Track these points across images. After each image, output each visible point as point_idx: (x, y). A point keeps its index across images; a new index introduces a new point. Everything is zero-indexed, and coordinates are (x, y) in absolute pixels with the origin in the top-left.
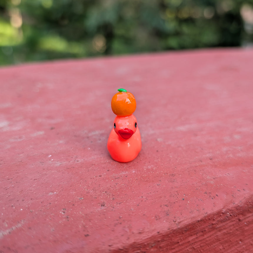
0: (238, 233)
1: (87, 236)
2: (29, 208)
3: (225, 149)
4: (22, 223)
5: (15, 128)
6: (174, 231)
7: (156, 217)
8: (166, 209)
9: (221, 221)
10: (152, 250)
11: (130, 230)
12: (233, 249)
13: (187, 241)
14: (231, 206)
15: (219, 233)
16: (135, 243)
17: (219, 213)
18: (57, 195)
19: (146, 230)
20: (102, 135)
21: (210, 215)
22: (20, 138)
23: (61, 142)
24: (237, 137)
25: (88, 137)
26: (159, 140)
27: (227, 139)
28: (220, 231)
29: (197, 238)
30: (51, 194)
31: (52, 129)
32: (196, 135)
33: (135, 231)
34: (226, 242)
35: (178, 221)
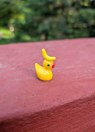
0: (89, 108)
1: (25, 106)
2: (5, 95)
3: (84, 75)
4: (2, 101)
5: (5, 67)
6: (60, 106)
7: (53, 100)
8: (58, 97)
9: (81, 103)
10: (52, 113)
11: (42, 105)
12: (87, 115)
13: (66, 110)
14: (84, 97)
15: (80, 108)
16: (44, 110)
17: (79, 100)
18: (16, 91)
19: (49, 105)
21: (75, 100)
22: (6, 70)
23: (21, 72)
24: (90, 70)
25: (31, 70)
26: (58, 71)
27: (86, 71)
28: (81, 107)
29: (71, 110)
30: (14, 91)
31: (18, 67)
32: (74, 70)
33: (44, 105)
34: (84, 112)
35: (62, 102)
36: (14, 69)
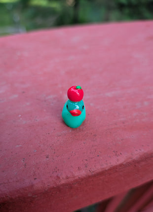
1: (35, 179)
6: (90, 176)
14: (130, 160)
15: (121, 173)
18: (21, 147)
20: (55, 99)
21: (114, 166)
22: (3, 100)
23: (28, 104)
24: (146, 103)
25: (45, 101)
26: (91, 104)
27: (138, 105)
31: (23, 93)
32: (118, 101)
35: (93, 170)
36: (16, 96)
